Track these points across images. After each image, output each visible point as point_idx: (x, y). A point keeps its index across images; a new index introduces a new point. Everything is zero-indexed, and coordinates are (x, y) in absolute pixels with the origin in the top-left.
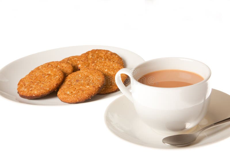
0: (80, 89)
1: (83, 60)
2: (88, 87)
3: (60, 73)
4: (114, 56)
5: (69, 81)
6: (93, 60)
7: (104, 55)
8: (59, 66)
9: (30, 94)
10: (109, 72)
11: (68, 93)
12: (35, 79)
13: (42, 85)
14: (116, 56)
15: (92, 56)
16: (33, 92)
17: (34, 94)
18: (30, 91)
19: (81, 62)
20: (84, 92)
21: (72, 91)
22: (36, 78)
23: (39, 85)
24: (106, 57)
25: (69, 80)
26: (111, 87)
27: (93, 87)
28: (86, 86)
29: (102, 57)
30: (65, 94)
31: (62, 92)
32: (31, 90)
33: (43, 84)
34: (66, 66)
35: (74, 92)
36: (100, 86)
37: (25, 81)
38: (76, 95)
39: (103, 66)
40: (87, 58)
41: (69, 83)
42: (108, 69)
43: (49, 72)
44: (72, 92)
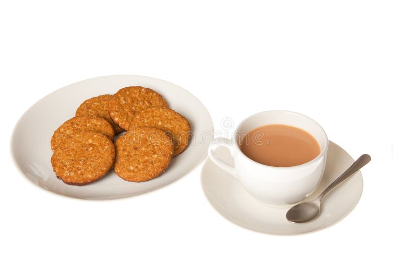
0: (147, 161)
1: (117, 110)
2: (156, 156)
3: (107, 141)
4: (151, 94)
5: (123, 150)
6: (129, 107)
7: (139, 96)
8: (88, 124)
9: (83, 179)
10: (165, 126)
11: (132, 168)
12: (76, 155)
13: (93, 164)
14: (154, 94)
15: (125, 100)
16: (85, 176)
17: (89, 180)
18: (81, 176)
19: (117, 113)
20: (155, 165)
21: (136, 165)
22: (76, 152)
23: (88, 163)
24: (142, 99)
25: (122, 148)
26: (177, 147)
27: (163, 155)
28: (153, 156)
29: (138, 100)
30: (129, 171)
31: (122, 169)
32: (82, 174)
33: (94, 162)
34: (99, 123)
35: (139, 167)
36: (172, 153)
37: (61, 160)
38: (146, 172)
39: (153, 117)
40: (121, 105)
41: (126, 153)
42: (161, 121)
43: (89, 141)
44: (137, 167)
